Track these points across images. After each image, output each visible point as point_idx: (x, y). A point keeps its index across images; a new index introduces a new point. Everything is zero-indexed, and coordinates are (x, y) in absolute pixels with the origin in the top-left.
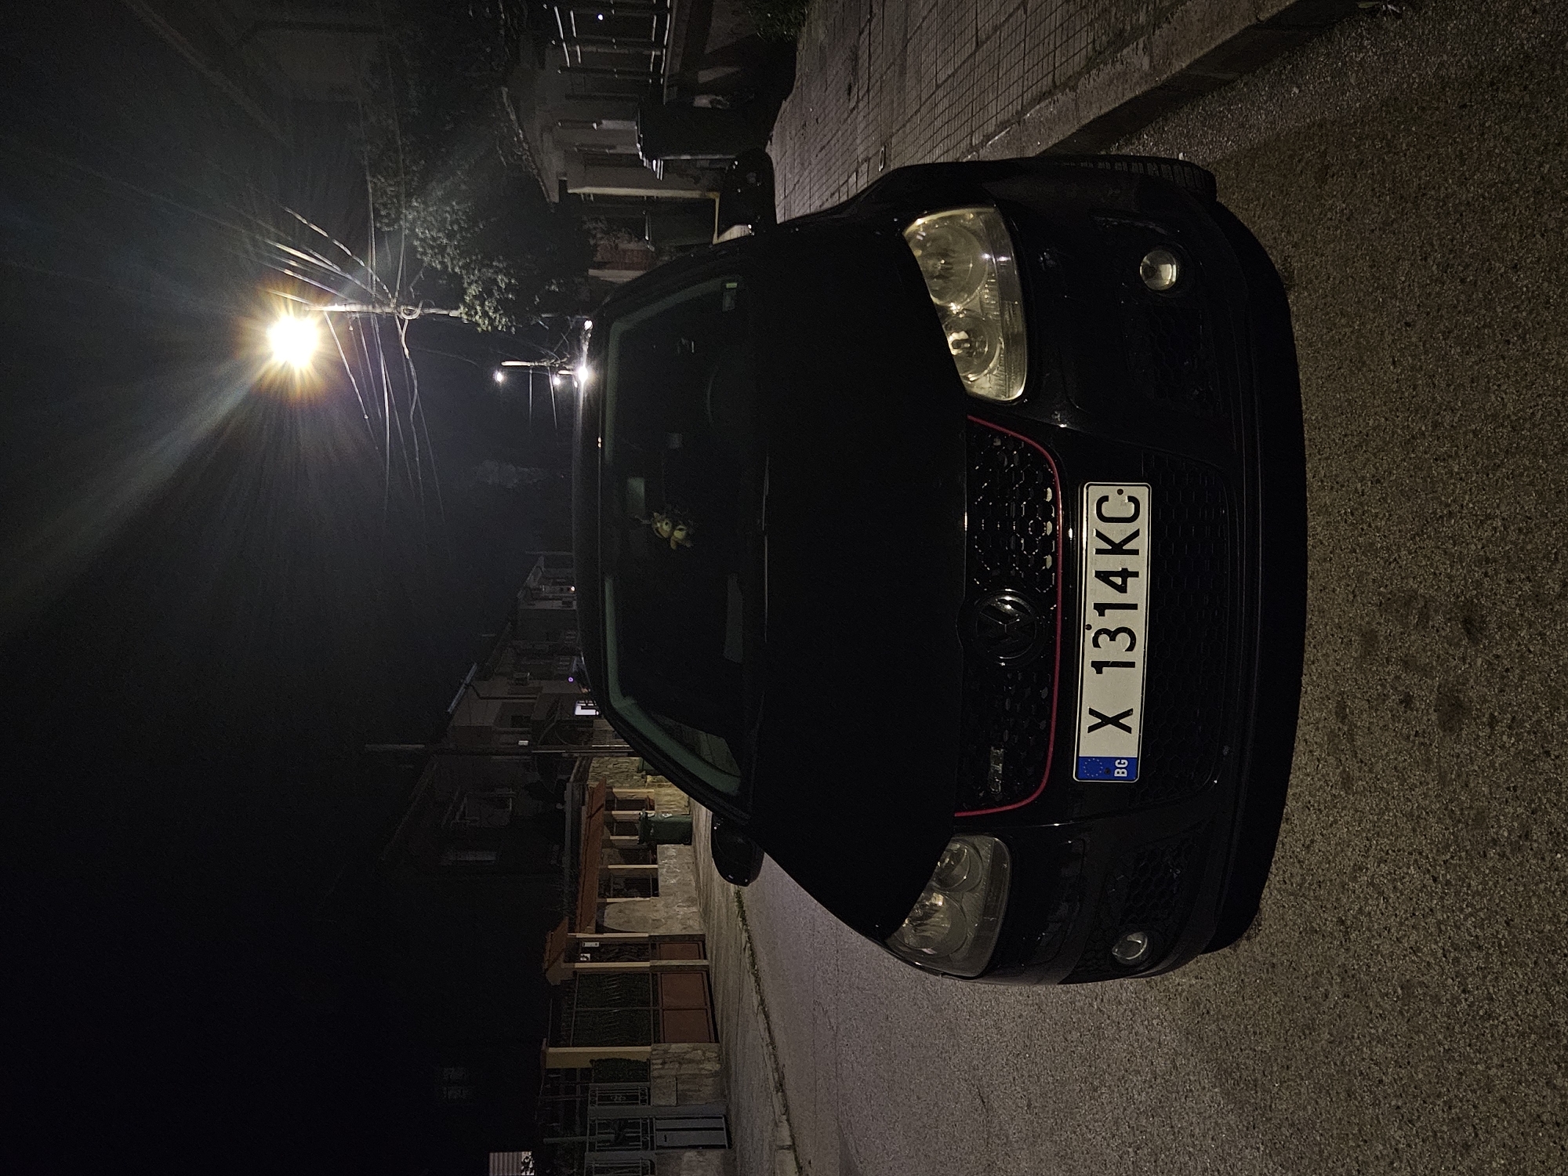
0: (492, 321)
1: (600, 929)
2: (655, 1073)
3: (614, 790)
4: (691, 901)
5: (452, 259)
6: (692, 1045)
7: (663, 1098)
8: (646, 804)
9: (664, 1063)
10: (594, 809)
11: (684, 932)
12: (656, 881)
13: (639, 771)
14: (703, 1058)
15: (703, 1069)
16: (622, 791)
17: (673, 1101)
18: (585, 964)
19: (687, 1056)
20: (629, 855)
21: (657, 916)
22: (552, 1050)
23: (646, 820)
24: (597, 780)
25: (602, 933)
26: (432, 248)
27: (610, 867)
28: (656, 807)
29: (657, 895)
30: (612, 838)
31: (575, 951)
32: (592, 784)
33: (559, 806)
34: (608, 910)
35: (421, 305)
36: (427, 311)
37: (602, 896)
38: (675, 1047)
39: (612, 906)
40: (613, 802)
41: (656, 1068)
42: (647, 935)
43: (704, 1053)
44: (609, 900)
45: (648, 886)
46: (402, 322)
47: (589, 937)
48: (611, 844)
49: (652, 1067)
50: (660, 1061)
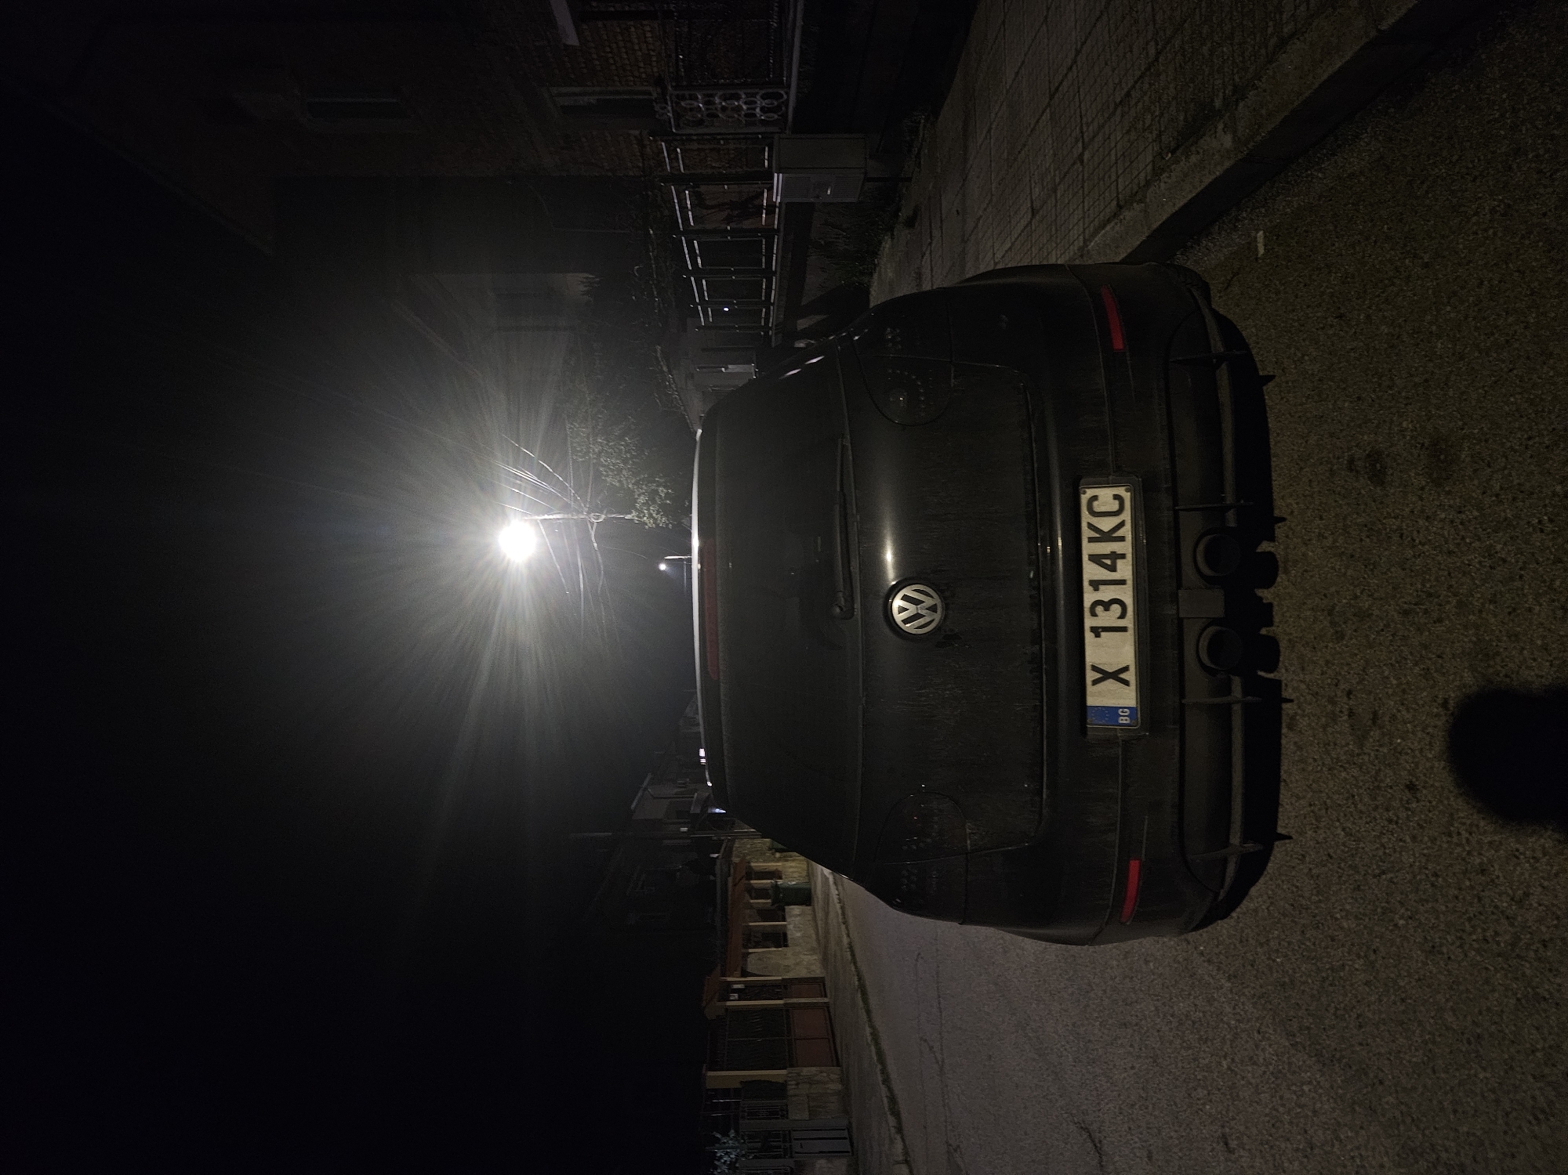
0: (655, 520)
1: (744, 974)
2: (791, 1093)
3: (752, 864)
4: (813, 951)
5: (627, 479)
6: (818, 1069)
7: (798, 1114)
8: (775, 874)
9: (797, 1084)
10: (737, 880)
11: (809, 976)
12: (785, 935)
13: (770, 849)
14: (828, 1079)
15: (828, 1088)
16: (758, 865)
17: (806, 1115)
18: (734, 1002)
19: (816, 1078)
20: (765, 915)
21: (787, 963)
22: (710, 1073)
23: (776, 886)
24: (739, 857)
25: (746, 977)
26: (612, 471)
27: (751, 924)
28: (784, 877)
29: (786, 946)
30: (752, 901)
31: (726, 991)
32: (736, 860)
33: (712, 878)
34: (751, 959)
35: (605, 512)
36: (609, 516)
37: (746, 947)
38: (806, 1071)
39: (752, 955)
40: (751, 874)
41: (791, 1089)
42: (780, 978)
43: (828, 1075)
44: (750, 951)
45: (780, 939)
46: (592, 524)
47: (736, 980)
48: (751, 906)
49: (789, 1087)
50: (793, 1082)
